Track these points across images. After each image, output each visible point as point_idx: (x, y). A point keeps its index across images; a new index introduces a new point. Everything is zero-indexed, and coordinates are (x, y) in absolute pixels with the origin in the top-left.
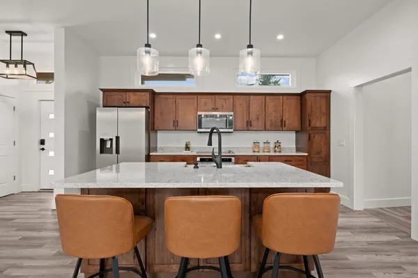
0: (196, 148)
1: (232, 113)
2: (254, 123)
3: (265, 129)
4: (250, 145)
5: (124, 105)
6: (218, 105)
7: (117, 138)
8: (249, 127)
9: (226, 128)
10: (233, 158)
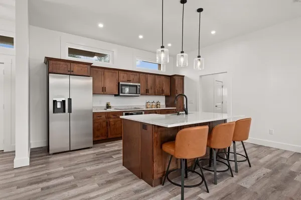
0: (113, 107)
1: (139, 84)
2: (150, 91)
3: (155, 95)
4: (144, 104)
5: (69, 73)
6: (131, 79)
7: (70, 100)
8: (147, 93)
9: (137, 93)
10: (143, 112)
